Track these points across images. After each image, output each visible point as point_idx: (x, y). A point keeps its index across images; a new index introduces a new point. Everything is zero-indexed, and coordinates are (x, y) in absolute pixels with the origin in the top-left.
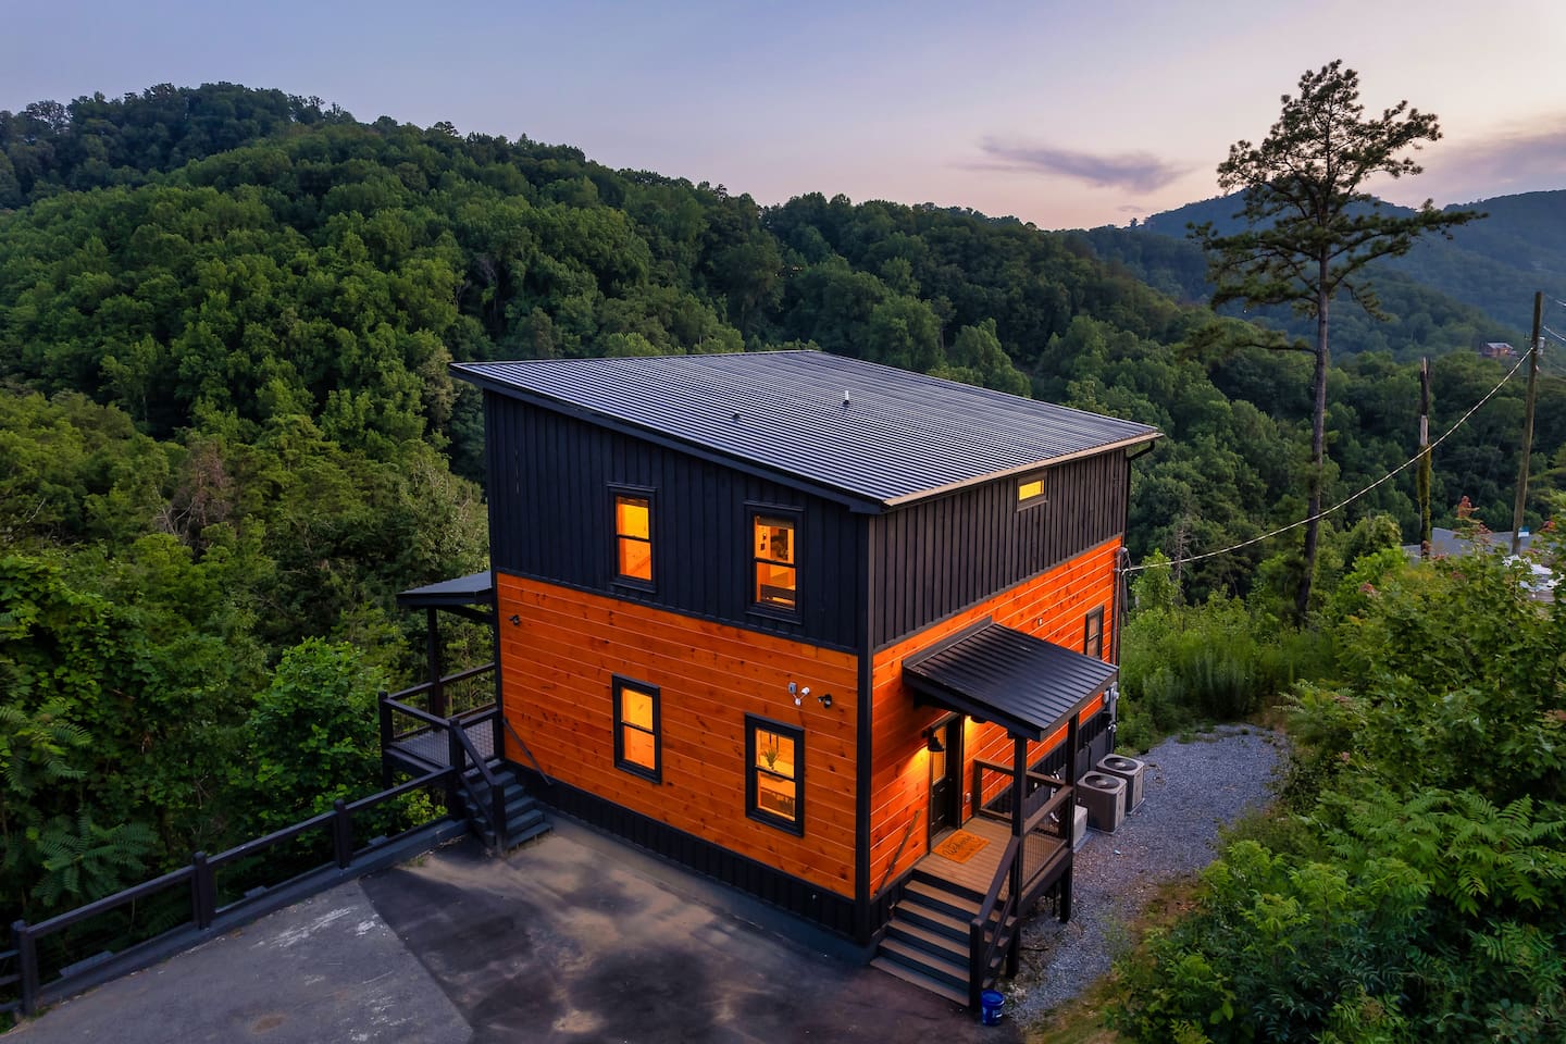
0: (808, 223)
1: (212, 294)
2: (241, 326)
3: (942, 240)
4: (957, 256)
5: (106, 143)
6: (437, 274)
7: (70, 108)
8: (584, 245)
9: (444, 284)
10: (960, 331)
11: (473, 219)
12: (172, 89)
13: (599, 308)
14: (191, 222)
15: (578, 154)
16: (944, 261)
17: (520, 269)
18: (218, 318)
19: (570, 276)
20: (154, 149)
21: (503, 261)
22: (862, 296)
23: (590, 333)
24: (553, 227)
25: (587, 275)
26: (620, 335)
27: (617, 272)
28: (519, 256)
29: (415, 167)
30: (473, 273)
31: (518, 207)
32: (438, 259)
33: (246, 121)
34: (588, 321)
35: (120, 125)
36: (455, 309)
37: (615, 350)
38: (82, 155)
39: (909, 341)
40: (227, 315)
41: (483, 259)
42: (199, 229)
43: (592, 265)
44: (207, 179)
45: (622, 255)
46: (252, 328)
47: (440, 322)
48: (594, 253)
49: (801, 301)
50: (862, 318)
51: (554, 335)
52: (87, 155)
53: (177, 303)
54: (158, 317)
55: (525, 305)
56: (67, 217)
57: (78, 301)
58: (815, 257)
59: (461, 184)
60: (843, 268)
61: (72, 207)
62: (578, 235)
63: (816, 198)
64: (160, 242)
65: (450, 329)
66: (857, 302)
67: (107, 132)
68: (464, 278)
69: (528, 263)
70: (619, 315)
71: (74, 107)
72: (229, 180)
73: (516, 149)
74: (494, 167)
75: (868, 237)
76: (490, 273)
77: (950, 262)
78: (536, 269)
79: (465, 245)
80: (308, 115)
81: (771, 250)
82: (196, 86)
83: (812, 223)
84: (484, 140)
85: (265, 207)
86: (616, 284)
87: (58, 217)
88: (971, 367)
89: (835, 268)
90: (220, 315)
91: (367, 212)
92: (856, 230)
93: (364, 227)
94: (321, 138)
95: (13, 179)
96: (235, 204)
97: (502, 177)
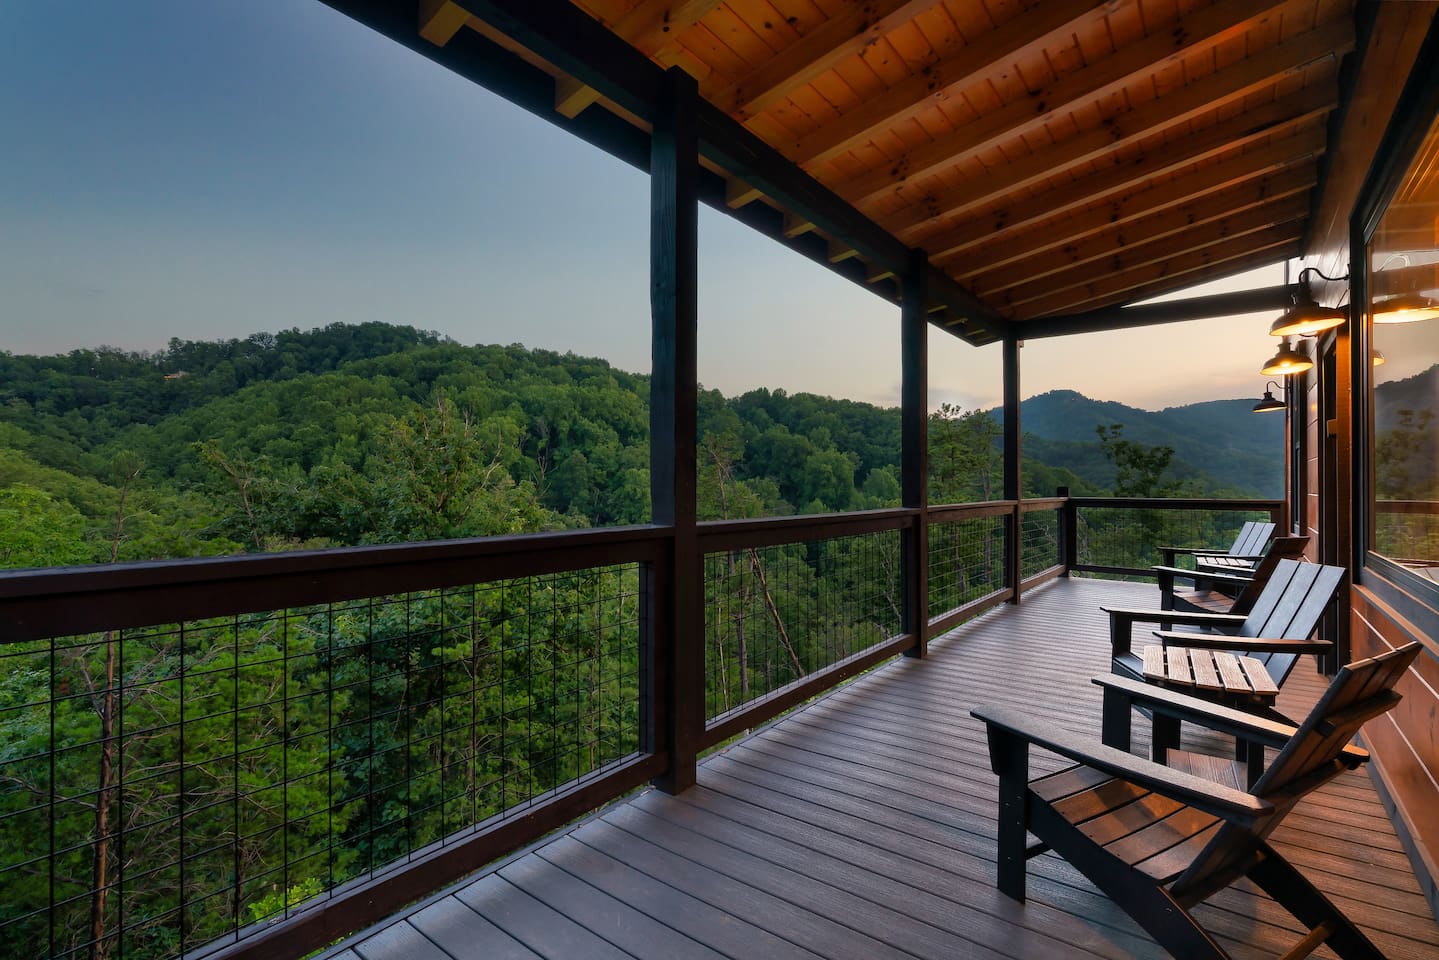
0: (758, 407)
1: (344, 437)
2: (363, 459)
3: (848, 417)
4: (861, 427)
5: (296, 358)
6: (507, 427)
7: (277, 337)
8: (610, 413)
9: (511, 435)
10: (869, 472)
11: (534, 395)
12: (343, 326)
13: (620, 453)
14: (339, 395)
15: (605, 363)
16: (852, 429)
17: (564, 427)
18: (348, 454)
19: (600, 432)
20: (327, 361)
21: (553, 422)
22: (799, 451)
23: (613, 469)
24: (589, 399)
25: (611, 431)
26: (635, 470)
27: (632, 431)
28: (565, 418)
29: (496, 366)
30: (533, 430)
31: (564, 389)
32: (509, 418)
33: (388, 344)
34: (612, 461)
35: (307, 347)
36: (518, 451)
37: (631, 480)
38: (281, 364)
39: (834, 480)
40: (354, 451)
41: (539, 420)
42: (344, 399)
43: (615, 427)
44: (356, 372)
45: (635, 420)
46: (370, 459)
47: (507, 460)
48: (617, 418)
49: (756, 456)
50: (799, 465)
51: (588, 470)
52: (284, 365)
53: (320, 444)
54: (305, 453)
55: (567, 451)
56: (258, 396)
57: (252, 443)
58: (764, 427)
59: (528, 377)
60: (784, 432)
61: (263, 390)
62: (606, 405)
63: (763, 393)
64: (315, 407)
65: (515, 465)
66: (796, 455)
67: (300, 352)
68: (527, 431)
69: (571, 422)
70: (633, 457)
71: (280, 336)
72: (370, 373)
73: (565, 359)
74: (549, 368)
75: (799, 416)
76: (544, 430)
77: (855, 431)
78: (576, 427)
79: (528, 412)
80: (431, 341)
81: (736, 421)
82: (358, 323)
83: (762, 406)
84: (544, 352)
85: (392, 389)
86: (631, 439)
87: (254, 395)
88: (879, 496)
89: (778, 432)
90: (349, 451)
91: (461, 389)
92: (791, 410)
93: (458, 397)
94: (436, 350)
95: (234, 380)
96: (371, 386)
97: (554, 374)
